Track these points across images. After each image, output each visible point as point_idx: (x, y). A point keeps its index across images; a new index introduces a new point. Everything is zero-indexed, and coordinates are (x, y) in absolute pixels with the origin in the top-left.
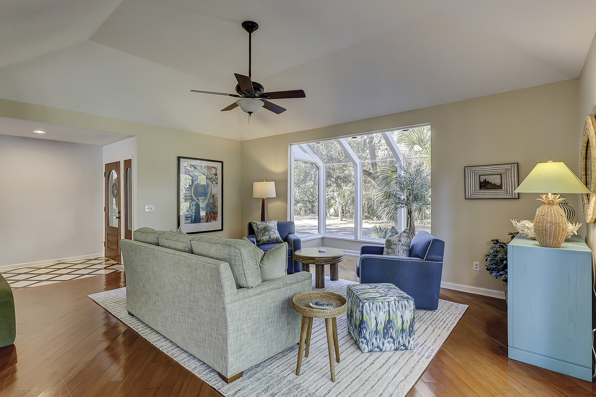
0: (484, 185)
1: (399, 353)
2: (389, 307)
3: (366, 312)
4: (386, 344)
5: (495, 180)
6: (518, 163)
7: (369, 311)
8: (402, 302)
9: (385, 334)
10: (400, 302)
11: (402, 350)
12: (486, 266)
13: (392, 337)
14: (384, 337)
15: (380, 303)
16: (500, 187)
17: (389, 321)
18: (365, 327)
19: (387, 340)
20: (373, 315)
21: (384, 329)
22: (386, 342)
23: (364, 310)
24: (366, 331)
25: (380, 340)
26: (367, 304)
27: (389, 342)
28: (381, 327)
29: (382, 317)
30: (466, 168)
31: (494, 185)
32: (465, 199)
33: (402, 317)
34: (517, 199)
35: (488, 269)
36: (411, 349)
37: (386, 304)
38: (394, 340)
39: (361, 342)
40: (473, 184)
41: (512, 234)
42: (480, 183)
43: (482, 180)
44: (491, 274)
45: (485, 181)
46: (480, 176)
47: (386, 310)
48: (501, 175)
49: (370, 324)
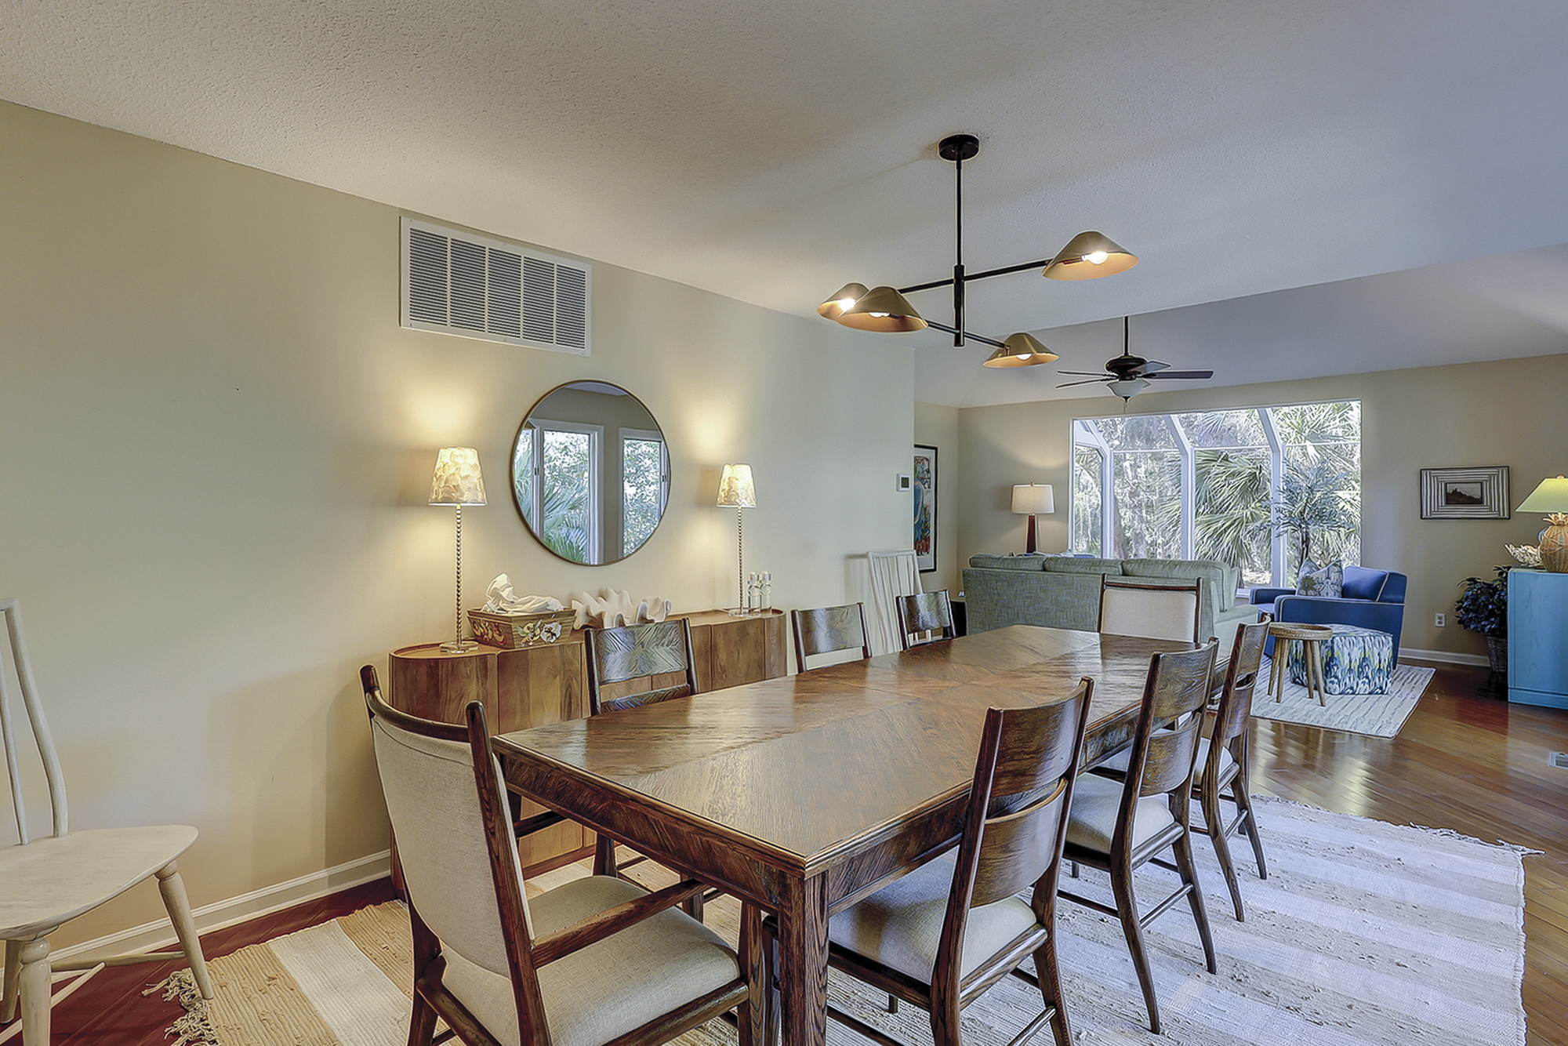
0: (1455, 498)
1: (1374, 697)
2: (1364, 642)
3: (1338, 647)
4: (1361, 685)
5: (1474, 491)
6: (1508, 467)
7: (1341, 646)
8: (1379, 638)
9: (1359, 673)
10: (1376, 638)
11: (1377, 693)
12: (1458, 617)
13: (1367, 677)
14: (1359, 677)
15: (1354, 638)
16: (1479, 501)
17: (1365, 659)
18: (1336, 665)
19: (1362, 680)
20: (1346, 651)
21: (1359, 667)
22: (1360, 682)
23: (1335, 645)
24: (1338, 668)
25: (1354, 680)
26: (1338, 638)
27: (1364, 683)
28: (1355, 665)
29: (1357, 654)
30: (1424, 472)
31: (1470, 498)
32: (1422, 518)
33: (1379, 654)
34: (1506, 519)
35: (1459, 622)
36: (1387, 694)
37: (1360, 639)
38: (1370, 681)
39: (1331, 682)
40: (1434, 496)
41: (1499, 569)
42: (1447, 494)
43: (1450, 491)
44: (1465, 628)
45: (1455, 492)
46: (1446, 484)
47: (1360, 645)
48: (1481, 483)
49: (1342, 661)
